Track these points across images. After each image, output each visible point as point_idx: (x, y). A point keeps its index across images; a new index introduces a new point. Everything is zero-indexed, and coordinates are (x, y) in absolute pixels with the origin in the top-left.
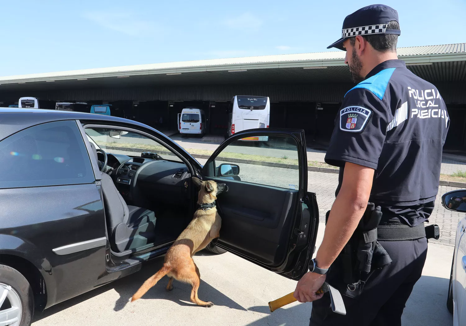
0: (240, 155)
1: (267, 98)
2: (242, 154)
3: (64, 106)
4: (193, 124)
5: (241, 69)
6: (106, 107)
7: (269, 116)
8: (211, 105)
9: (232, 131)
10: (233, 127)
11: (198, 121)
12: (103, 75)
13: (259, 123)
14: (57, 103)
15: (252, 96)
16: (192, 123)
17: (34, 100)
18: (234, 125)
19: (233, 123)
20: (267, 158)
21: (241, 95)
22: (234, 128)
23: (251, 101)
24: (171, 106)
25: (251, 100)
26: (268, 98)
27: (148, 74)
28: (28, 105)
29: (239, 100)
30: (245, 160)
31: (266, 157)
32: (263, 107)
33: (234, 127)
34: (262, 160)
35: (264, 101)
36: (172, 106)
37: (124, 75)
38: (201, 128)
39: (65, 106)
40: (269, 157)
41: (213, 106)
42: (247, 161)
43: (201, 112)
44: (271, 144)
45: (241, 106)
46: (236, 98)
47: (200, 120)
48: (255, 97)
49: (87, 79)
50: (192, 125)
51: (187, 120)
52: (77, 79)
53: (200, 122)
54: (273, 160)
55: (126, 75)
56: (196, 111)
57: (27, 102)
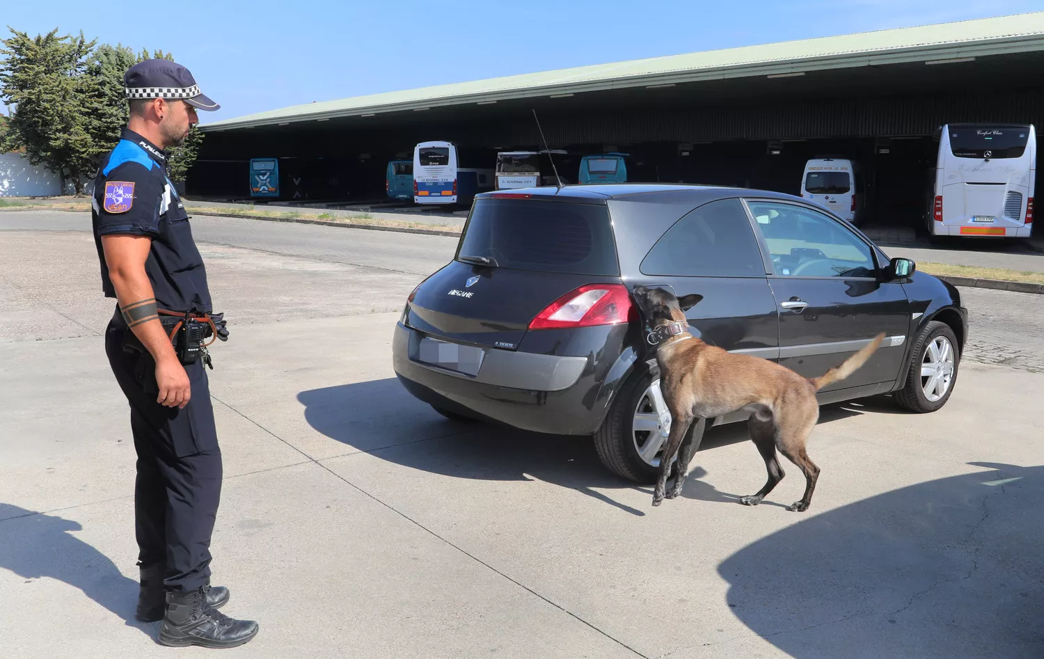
0: (957, 268)
1: (1029, 129)
2: (963, 266)
3: (515, 160)
4: (833, 199)
5: (960, 55)
6: (616, 161)
7: (1033, 173)
8: (880, 148)
9: (935, 213)
10: (938, 204)
11: (846, 190)
12: (611, 83)
13: (1006, 193)
14: (499, 153)
15: (989, 124)
16: (831, 196)
17: (448, 149)
18: (940, 198)
19: (938, 193)
20: (1024, 274)
21: (959, 122)
22: (940, 206)
23: (987, 136)
24: (775, 153)
25: (985, 134)
26: (1032, 128)
27: (721, 77)
28: (434, 160)
29: (955, 135)
30: (969, 279)
31: (1022, 273)
32: (1018, 151)
33: (939, 202)
34: (1011, 279)
35: (1022, 136)
36: (778, 152)
37: (662, 83)
38: (853, 208)
39: (518, 160)
40: (1029, 273)
41: (883, 151)
42: (973, 280)
43: (854, 167)
44: (1035, 244)
45: (959, 151)
46: (946, 130)
47: (852, 187)
48: (995, 128)
49: (572, 95)
50: (830, 200)
51: (818, 188)
52: (549, 96)
53: (852, 192)
54: (1037, 279)
55: (667, 82)
56: (842, 166)
57: (432, 154)
